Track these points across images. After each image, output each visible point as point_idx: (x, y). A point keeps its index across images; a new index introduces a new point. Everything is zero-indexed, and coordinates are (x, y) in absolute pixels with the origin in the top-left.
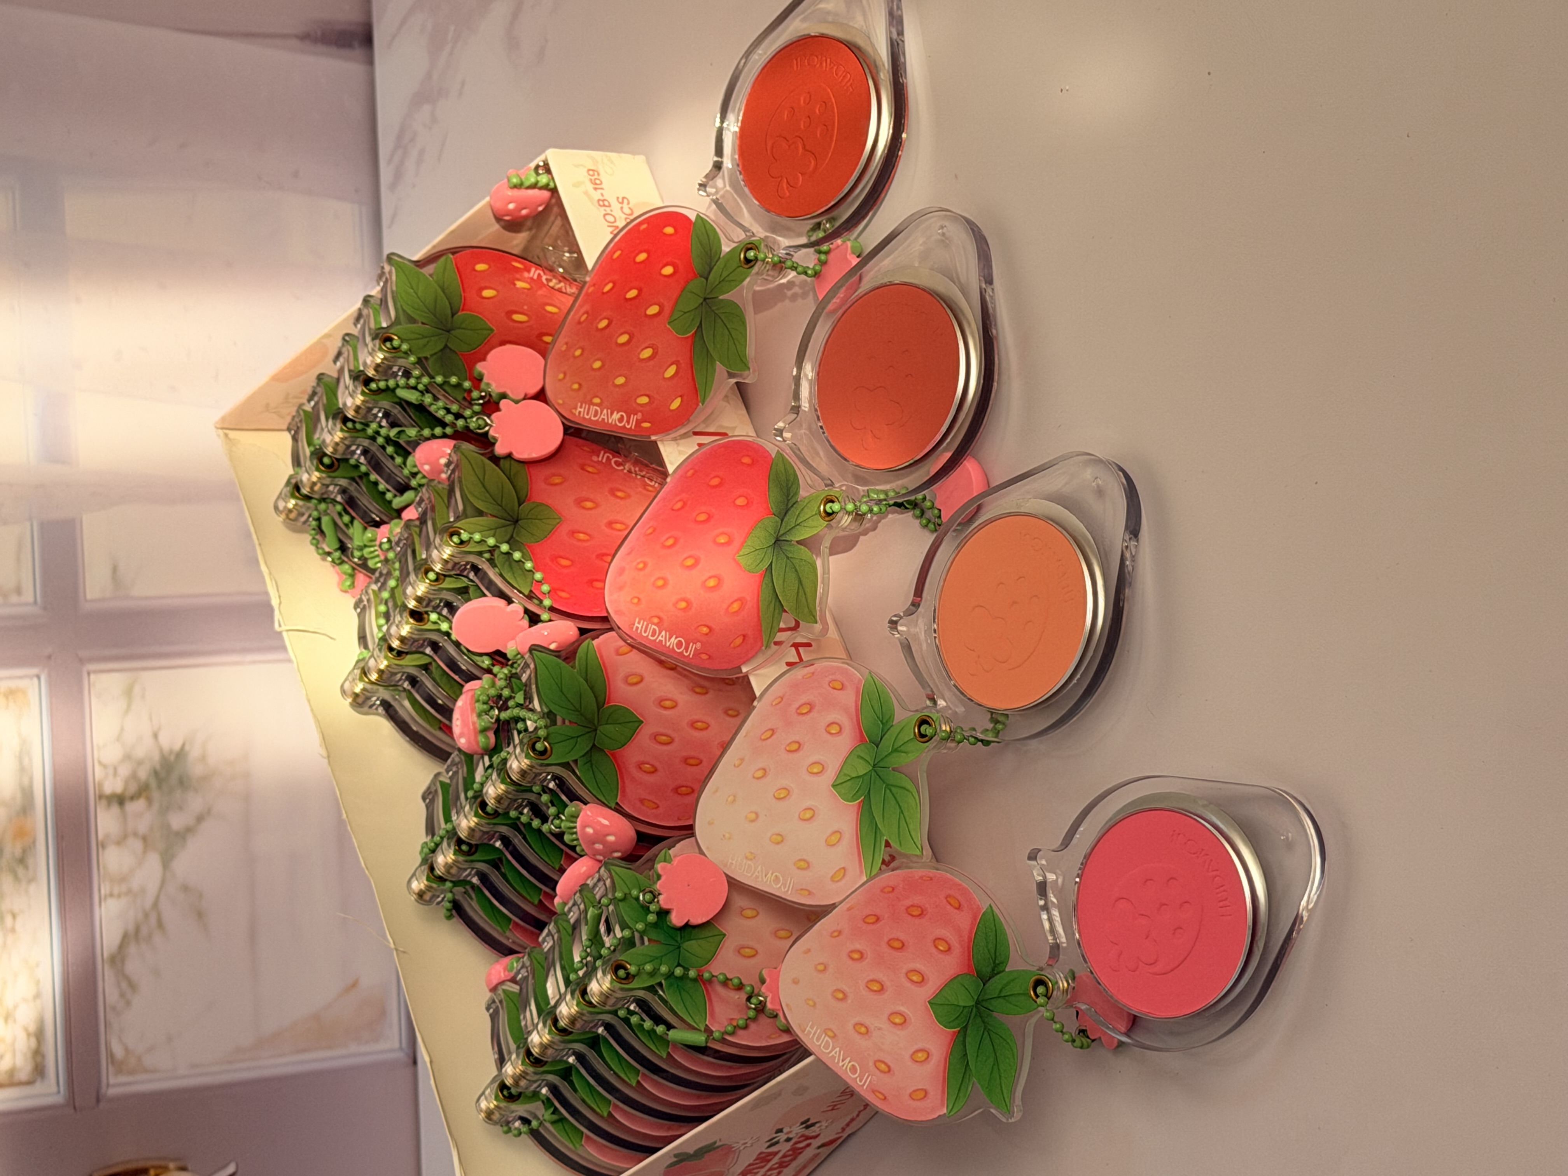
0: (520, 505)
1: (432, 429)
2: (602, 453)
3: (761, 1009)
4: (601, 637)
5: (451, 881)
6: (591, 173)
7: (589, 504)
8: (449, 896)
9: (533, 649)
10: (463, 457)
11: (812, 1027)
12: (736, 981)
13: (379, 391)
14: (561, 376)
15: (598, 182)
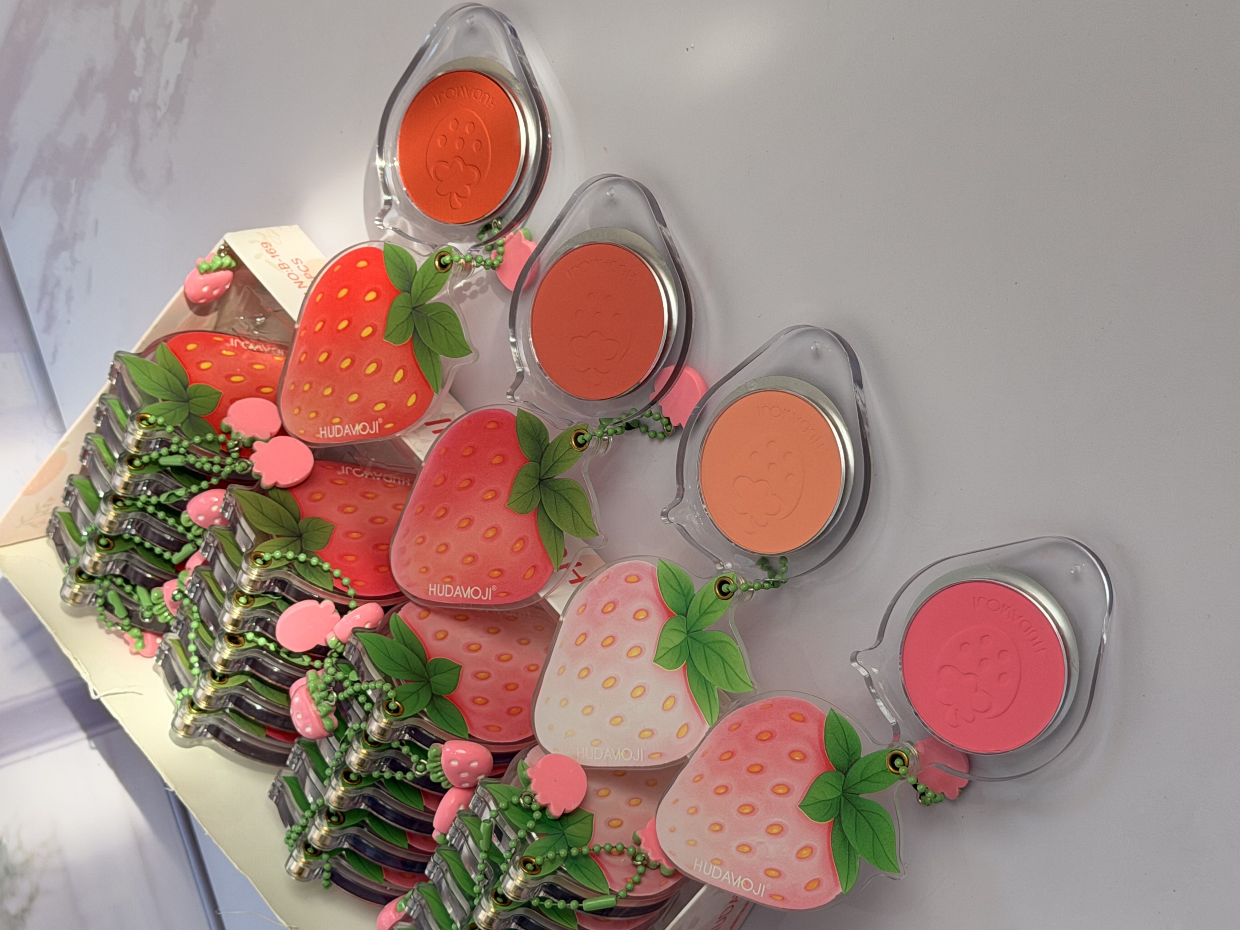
0: (298, 522)
1: (199, 484)
2: (343, 468)
3: (646, 864)
4: (402, 609)
5: (326, 852)
6: (265, 245)
7: (349, 509)
8: (327, 866)
9: (355, 631)
10: (239, 497)
11: (699, 862)
12: (619, 847)
13: (144, 465)
14: (297, 411)
15: (272, 251)
